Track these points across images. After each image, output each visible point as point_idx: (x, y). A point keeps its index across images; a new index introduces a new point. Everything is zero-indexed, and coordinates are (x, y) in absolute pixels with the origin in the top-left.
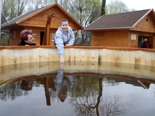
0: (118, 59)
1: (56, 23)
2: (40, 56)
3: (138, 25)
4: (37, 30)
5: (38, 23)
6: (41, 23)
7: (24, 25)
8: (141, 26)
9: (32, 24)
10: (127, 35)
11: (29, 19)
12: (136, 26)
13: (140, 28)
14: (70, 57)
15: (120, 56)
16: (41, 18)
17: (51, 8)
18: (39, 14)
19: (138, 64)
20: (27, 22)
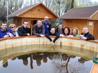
0: (71, 44)
1: (41, 15)
2: (27, 42)
3: (94, 16)
4: (29, 19)
5: (30, 15)
6: (32, 15)
7: (22, 17)
8: (96, 16)
9: (26, 16)
10: (86, 23)
11: (25, 13)
12: (93, 17)
13: (95, 18)
14: (44, 42)
15: (73, 42)
16: (31, 12)
17: (38, 6)
18: (30, 10)
19: (83, 48)
20: (23, 15)
